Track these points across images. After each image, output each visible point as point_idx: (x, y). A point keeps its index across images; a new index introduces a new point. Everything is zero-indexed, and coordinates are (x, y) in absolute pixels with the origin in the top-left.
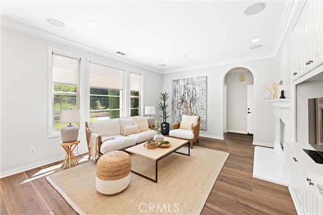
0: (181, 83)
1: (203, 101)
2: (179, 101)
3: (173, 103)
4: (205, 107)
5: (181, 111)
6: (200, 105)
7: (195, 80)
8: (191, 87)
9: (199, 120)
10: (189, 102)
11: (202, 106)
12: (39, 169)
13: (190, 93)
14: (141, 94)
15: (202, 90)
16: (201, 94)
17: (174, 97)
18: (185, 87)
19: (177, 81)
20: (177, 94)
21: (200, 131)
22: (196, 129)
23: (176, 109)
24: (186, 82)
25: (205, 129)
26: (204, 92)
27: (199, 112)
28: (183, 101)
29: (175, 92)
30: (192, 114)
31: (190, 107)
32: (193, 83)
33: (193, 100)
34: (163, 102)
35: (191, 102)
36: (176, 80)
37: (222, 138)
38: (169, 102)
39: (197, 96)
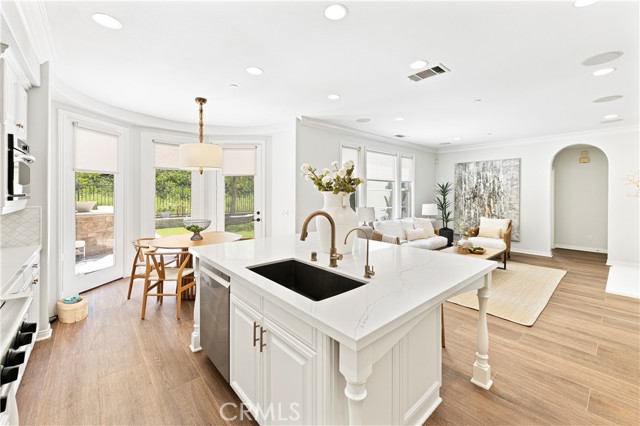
0: (472, 168)
1: (514, 196)
2: (467, 196)
3: (456, 198)
4: (517, 207)
5: (472, 211)
6: (507, 202)
7: (498, 165)
8: (490, 174)
9: (510, 225)
10: (486, 198)
11: (510, 204)
13: (488, 184)
14: (412, 185)
15: (512, 179)
16: (509, 186)
17: (459, 189)
18: (478, 174)
19: (465, 165)
20: (464, 186)
21: (512, 244)
23: (462, 208)
24: (481, 166)
25: (517, 239)
26: (515, 182)
27: (505, 213)
28: (475, 197)
29: (460, 181)
30: (492, 216)
31: (489, 206)
32: (495, 169)
33: (494, 195)
34: (441, 197)
35: (490, 197)
36: (462, 164)
37: (549, 254)
38: (450, 197)
39: (502, 189)
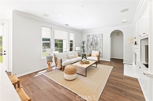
0: (91, 36)
1: (101, 44)
2: (90, 45)
3: (87, 45)
4: (102, 47)
5: (91, 49)
6: (99, 46)
7: (97, 35)
8: (95, 38)
9: (99, 53)
10: (94, 45)
11: (100, 47)
12: (38, 72)
13: (95, 41)
14: (74, 41)
15: (101, 40)
16: (100, 41)
17: (88, 42)
18: (92, 38)
19: (89, 36)
20: (89, 41)
21: (100, 58)
22: (99, 57)
23: (89, 48)
24: (93, 36)
25: (102, 56)
26: (101, 41)
27: (99, 49)
28: (92, 45)
29: (88, 40)
30: (96, 50)
31: (95, 47)
32: (96, 37)
33: (96, 44)
34: (83, 45)
35: (95, 45)
36: (88, 35)
37: (109, 61)
38: (85, 45)
39: (98, 42)
